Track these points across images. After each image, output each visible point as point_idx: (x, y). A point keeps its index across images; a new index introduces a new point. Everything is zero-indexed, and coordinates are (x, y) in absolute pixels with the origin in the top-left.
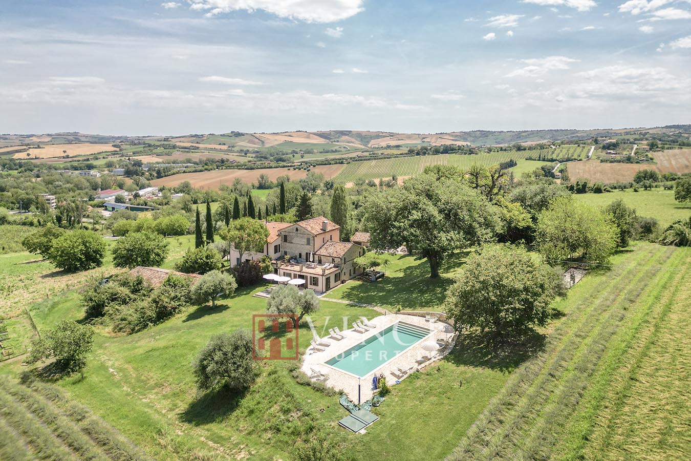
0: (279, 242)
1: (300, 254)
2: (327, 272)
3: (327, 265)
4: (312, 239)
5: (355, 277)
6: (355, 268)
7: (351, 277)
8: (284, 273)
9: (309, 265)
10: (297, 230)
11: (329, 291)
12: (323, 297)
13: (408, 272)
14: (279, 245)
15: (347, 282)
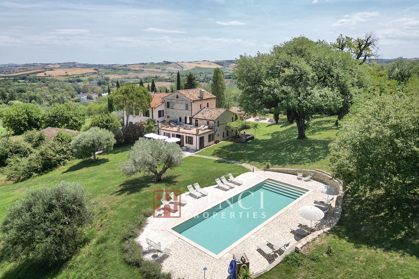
0: (162, 108)
1: (180, 118)
2: (200, 132)
3: (202, 126)
4: (189, 104)
5: (228, 139)
6: (228, 131)
7: (225, 138)
8: (164, 133)
9: (187, 127)
10: (177, 97)
11: (203, 149)
12: (195, 154)
13: (275, 135)
14: (163, 110)
15: (220, 142)
